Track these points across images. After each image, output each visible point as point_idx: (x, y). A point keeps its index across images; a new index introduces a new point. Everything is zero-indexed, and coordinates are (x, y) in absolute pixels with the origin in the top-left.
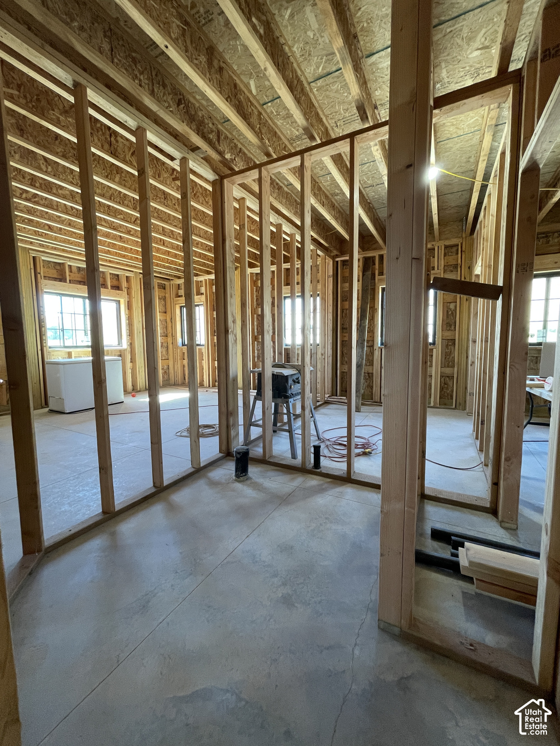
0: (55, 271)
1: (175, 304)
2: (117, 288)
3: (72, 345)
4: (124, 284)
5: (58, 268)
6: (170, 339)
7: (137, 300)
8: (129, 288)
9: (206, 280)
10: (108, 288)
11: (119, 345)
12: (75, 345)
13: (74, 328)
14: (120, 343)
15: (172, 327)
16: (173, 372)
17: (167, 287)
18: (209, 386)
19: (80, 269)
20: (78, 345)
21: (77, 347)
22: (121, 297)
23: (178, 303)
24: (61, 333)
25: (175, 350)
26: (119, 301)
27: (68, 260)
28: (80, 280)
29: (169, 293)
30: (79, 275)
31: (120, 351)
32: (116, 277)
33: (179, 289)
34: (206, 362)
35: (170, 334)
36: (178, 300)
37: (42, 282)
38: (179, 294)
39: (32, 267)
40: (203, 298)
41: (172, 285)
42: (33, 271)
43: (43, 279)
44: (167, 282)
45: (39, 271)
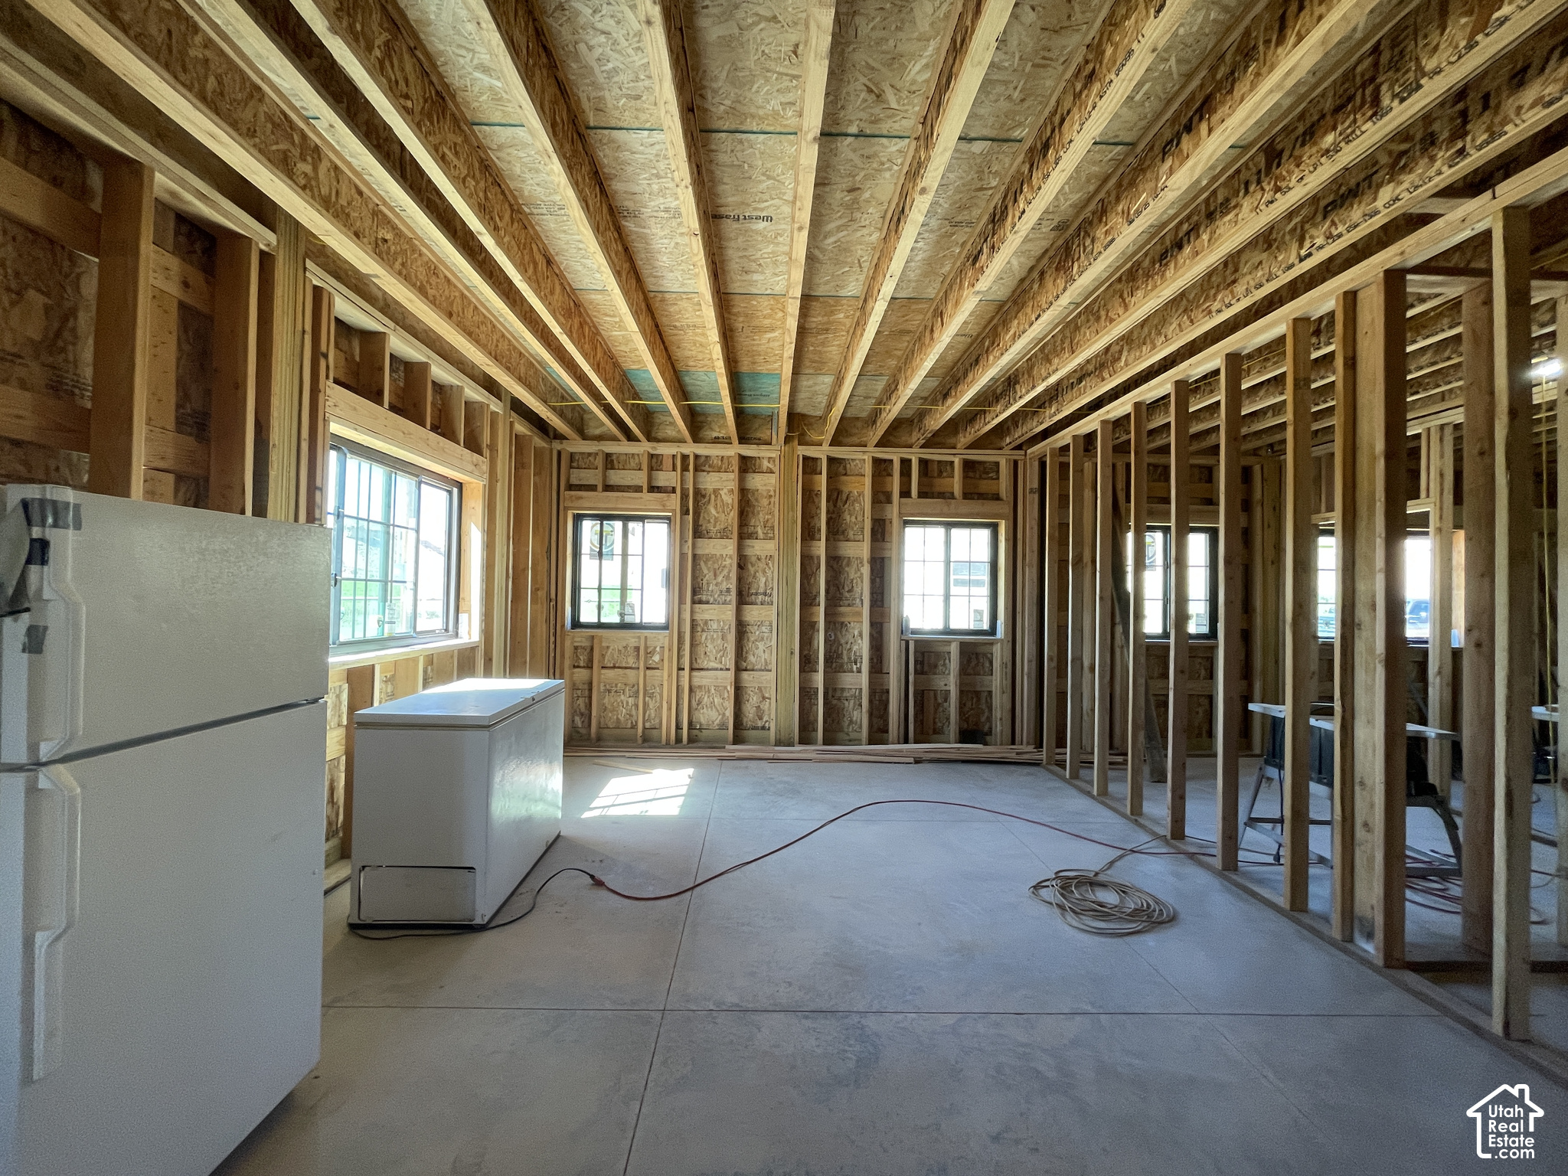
1: (567, 508)
2: (473, 443)
3: (352, 638)
4: (486, 437)
6: (537, 609)
7: (504, 488)
8: (492, 450)
9: (686, 456)
10: (459, 443)
14: (451, 628)
15: (549, 571)
17: (543, 458)
20: (367, 637)
21: (364, 643)
22: (478, 477)
23: (569, 504)
25: (553, 639)
26: (461, 487)
27: (391, 324)
29: (545, 472)
33: (571, 467)
34: (670, 675)
36: (581, 498)
37: (328, 391)
38: (574, 481)
39: (308, 327)
40: (675, 501)
41: (559, 453)
42: (308, 338)
43: (330, 383)
44: (546, 442)
45: (323, 348)
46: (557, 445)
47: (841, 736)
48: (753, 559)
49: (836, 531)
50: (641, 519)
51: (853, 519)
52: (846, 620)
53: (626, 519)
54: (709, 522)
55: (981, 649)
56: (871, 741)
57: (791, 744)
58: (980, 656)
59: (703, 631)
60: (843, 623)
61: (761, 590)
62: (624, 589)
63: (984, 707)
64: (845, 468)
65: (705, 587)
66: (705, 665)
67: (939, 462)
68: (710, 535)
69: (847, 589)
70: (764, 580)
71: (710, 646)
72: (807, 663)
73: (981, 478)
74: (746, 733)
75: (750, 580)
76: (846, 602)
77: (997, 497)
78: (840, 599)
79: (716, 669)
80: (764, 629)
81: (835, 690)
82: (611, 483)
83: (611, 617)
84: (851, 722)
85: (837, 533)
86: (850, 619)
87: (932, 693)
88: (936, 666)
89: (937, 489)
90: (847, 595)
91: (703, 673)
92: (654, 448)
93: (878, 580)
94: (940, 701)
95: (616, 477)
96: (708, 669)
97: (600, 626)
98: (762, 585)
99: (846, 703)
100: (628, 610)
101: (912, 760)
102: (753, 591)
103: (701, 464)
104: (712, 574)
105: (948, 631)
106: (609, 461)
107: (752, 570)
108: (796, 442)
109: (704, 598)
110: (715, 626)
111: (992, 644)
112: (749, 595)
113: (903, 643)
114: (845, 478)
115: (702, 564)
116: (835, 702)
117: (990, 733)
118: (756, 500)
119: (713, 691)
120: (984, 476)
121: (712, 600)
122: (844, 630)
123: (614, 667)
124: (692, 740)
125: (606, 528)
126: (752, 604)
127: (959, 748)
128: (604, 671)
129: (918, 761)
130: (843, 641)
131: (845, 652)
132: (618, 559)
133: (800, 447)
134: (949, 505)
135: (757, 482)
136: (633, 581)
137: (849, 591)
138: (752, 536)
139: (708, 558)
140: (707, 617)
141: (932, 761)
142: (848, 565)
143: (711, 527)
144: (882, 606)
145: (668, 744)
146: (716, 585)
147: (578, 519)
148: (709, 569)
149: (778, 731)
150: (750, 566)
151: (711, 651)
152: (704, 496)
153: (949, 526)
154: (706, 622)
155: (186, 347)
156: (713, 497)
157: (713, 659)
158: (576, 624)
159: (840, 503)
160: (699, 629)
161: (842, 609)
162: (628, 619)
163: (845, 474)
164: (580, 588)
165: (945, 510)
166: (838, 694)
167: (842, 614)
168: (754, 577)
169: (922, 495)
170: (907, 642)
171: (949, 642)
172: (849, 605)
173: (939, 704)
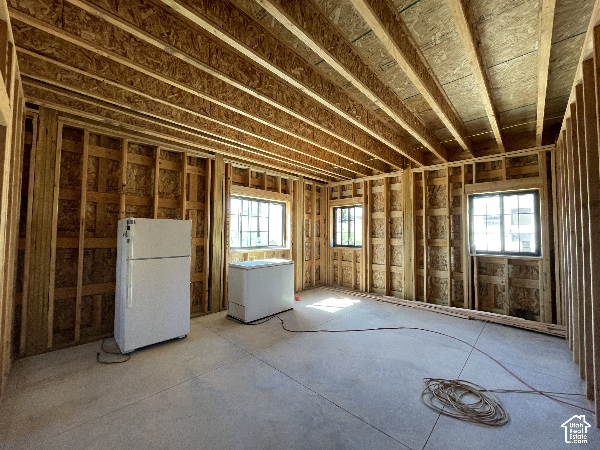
0: (240, 177)
1: (330, 206)
2: (285, 191)
3: (247, 246)
4: (291, 188)
5: (242, 173)
6: (322, 240)
7: (300, 202)
8: (294, 192)
9: (366, 182)
10: (279, 192)
11: (282, 245)
12: (249, 246)
13: (249, 230)
14: (284, 243)
15: (325, 227)
16: (324, 272)
17: (323, 191)
18: (366, 290)
19: (258, 175)
20: (252, 246)
21: (250, 248)
22: (288, 201)
23: (332, 204)
24: (239, 234)
25: (327, 250)
26: (285, 204)
27: (251, 166)
28: (257, 184)
29: (323, 195)
30: (257, 180)
31: (284, 251)
32: (284, 182)
33: (333, 192)
34: (362, 265)
35: (323, 235)
36: (333, 202)
37: (230, 187)
38: (333, 196)
39: (224, 173)
40: (362, 199)
41: (328, 188)
42: (224, 176)
43: (231, 184)
44: (323, 185)
45: (229, 177)
46: (327, 186)
47: (438, 300)
48: (396, 219)
49: (433, 203)
50: (354, 207)
51: (443, 198)
52: (440, 245)
53: (349, 207)
54: (378, 206)
55: (528, 264)
56: (453, 305)
57: (411, 300)
58: (529, 268)
59: (377, 249)
60: (438, 247)
61: (400, 232)
62: (349, 233)
63: (534, 298)
64: (437, 174)
65: (377, 231)
66: (378, 263)
67: (492, 162)
68: (378, 211)
69: (440, 231)
70: (400, 228)
71: (379, 255)
72: (419, 264)
73: (524, 165)
74: (394, 292)
75: (395, 228)
76: (441, 237)
77: (537, 175)
78: (437, 236)
79: (382, 264)
80: (401, 249)
81: (436, 278)
82: (344, 195)
83: (345, 243)
84: (445, 294)
85: (434, 205)
86: (442, 245)
87: (493, 286)
88: (496, 271)
89: (491, 177)
90: (441, 234)
91: (376, 265)
92: (355, 181)
93: (457, 226)
94: (499, 290)
95: (345, 193)
96: (379, 264)
97: (342, 246)
98: (400, 230)
99: (442, 285)
100: (350, 240)
101: (467, 317)
102: (396, 233)
103: (372, 184)
104: (379, 226)
105: (503, 253)
106: (343, 188)
107: (395, 224)
108: (410, 167)
109: (377, 236)
110: (381, 247)
111: (537, 261)
112: (394, 234)
113: (470, 258)
114: (437, 179)
115: (375, 222)
116: (435, 284)
117: (538, 314)
118: (396, 195)
119: (381, 273)
120: (527, 164)
121: (379, 237)
122: (439, 250)
123: (347, 261)
124: (372, 291)
125: (343, 211)
126: (396, 238)
127: (506, 318)
128: (343, 262)
129: (470, 319)
130: (439, 256)
131: (440, 261)
132: (347, 222)
133: (412, 170)
134: (496, 184)
135: (396, 187)
136: (352, 231)
137: (442, 232)
138: (394, 210)
139: (378, 220)
140: (377, 243)
141: (481, 320)
142: (441, 219)
143: (378, 207)
144: (460, 239)
145: (362, 292)
146: (381, 230)
147: (335, 209)
148: (378, 224)
149: (406, 293)
150: (394, 222)
151: (380, 257)
152: (375, 196)
153: (503, 195)
154: (377, 245)
155: (201, 184)
156: (379, 196)
157: (380, 260)
158: (335, 245)
159: (435, 191)
160: (375, 248)
161: (437, 240)
162: (351, 244)
163: (438, 177)
164: (336, 233)
165: (494, 187)
166: (437, 280)
167: (437, 243)
168: (397, 227)
169: (478, 181)
170: (472, 258)
171: (503, 259)
172: (442, 239)
173: (499, 293)
